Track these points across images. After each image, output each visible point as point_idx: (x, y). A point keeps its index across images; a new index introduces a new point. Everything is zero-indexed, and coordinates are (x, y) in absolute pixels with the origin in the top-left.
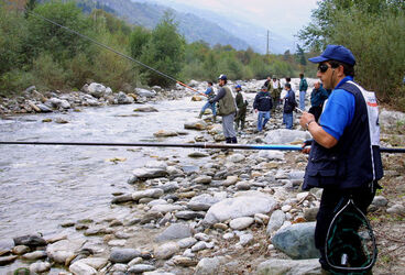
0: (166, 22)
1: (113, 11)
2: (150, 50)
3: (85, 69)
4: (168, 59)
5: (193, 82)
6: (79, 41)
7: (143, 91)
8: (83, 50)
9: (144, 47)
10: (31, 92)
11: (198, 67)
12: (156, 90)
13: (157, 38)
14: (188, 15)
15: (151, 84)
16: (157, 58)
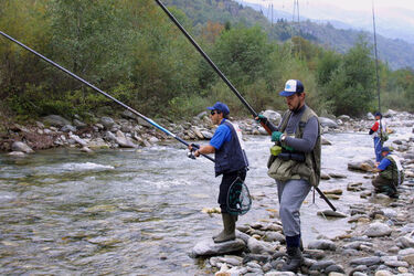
0: (359, 46)
1: (315, 39)
2: (340, 76)
3: (264, 95)
4: (359, 86)
5: (391, 112)
6: (261, 66)
7: (327, 120)
8: (263, 75)
9: (333, 73)
10: (202, 118)
11: (399, 95)
12: (344, 120)
13: (348, 63)
14: (397, 40)
15: (338, 113)
16: (347, 84)
